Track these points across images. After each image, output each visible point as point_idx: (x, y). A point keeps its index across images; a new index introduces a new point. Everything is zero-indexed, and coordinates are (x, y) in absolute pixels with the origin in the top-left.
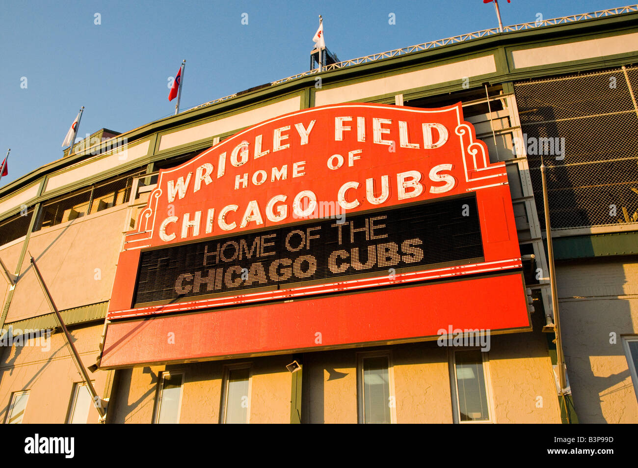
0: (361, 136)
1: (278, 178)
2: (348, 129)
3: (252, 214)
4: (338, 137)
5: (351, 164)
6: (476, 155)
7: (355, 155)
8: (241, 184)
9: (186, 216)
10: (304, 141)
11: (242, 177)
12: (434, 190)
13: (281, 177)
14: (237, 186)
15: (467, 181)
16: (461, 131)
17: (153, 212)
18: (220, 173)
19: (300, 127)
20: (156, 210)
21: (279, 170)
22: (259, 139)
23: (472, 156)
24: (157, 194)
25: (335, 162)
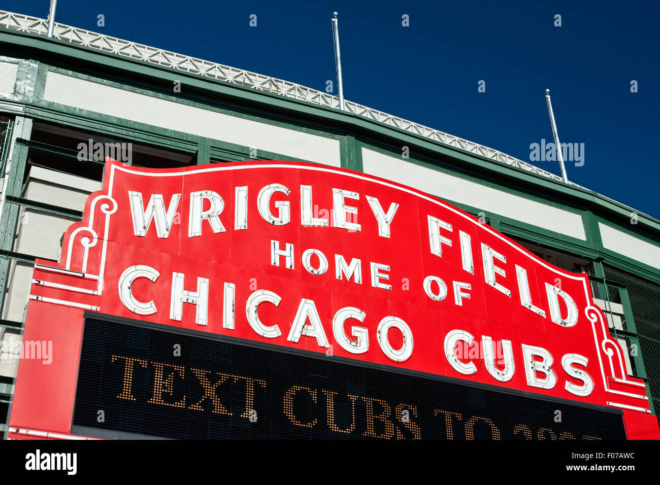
0: (467, 264)
1: (348, 277)
2: (449, 242)
3: (308, 322)
4: (436, 250)
5: (458, 302)
6: (612, 357)
7: (463, 290)
8: (282, 259)
9: (178, 279)
10: (384, 231)
11: (283, 248)
12: (569, 387)
13: (353, 277)
14: (275, 261)
15: (606, 390)
16: (593, 315)
17: (101, 239)
18: (241, 221)
19: (374, 203)
20: (106, 237)
21: (348, 262)
22: (306, 192)
23: (607, 356)
24: (107, 206)
25: (435, 288)
